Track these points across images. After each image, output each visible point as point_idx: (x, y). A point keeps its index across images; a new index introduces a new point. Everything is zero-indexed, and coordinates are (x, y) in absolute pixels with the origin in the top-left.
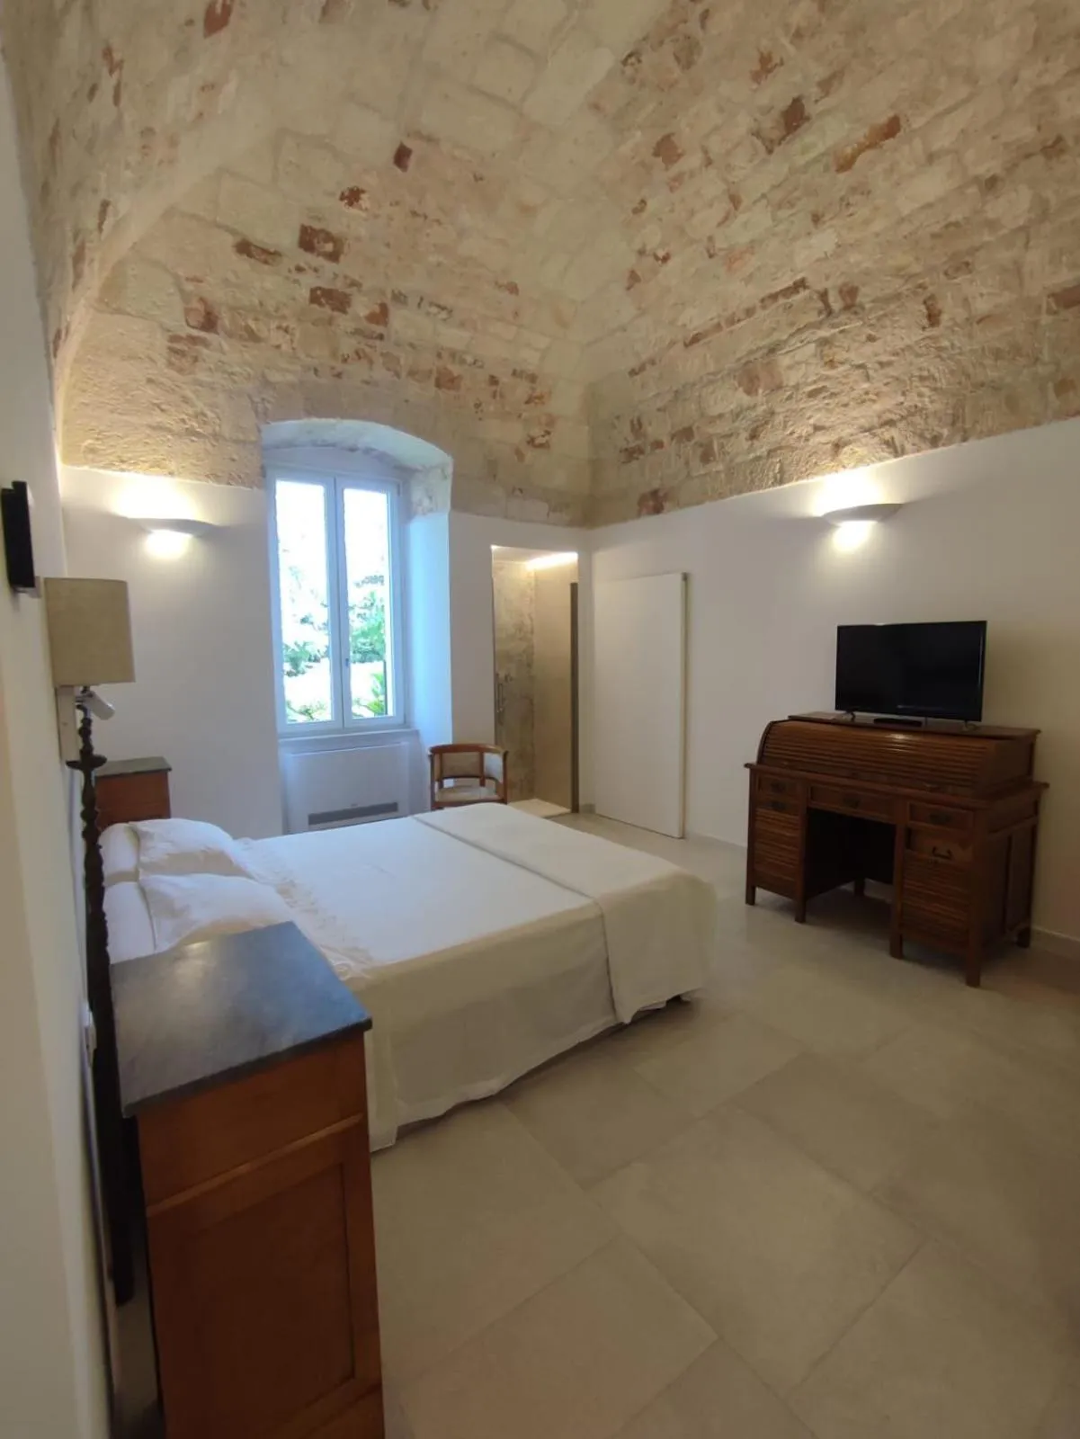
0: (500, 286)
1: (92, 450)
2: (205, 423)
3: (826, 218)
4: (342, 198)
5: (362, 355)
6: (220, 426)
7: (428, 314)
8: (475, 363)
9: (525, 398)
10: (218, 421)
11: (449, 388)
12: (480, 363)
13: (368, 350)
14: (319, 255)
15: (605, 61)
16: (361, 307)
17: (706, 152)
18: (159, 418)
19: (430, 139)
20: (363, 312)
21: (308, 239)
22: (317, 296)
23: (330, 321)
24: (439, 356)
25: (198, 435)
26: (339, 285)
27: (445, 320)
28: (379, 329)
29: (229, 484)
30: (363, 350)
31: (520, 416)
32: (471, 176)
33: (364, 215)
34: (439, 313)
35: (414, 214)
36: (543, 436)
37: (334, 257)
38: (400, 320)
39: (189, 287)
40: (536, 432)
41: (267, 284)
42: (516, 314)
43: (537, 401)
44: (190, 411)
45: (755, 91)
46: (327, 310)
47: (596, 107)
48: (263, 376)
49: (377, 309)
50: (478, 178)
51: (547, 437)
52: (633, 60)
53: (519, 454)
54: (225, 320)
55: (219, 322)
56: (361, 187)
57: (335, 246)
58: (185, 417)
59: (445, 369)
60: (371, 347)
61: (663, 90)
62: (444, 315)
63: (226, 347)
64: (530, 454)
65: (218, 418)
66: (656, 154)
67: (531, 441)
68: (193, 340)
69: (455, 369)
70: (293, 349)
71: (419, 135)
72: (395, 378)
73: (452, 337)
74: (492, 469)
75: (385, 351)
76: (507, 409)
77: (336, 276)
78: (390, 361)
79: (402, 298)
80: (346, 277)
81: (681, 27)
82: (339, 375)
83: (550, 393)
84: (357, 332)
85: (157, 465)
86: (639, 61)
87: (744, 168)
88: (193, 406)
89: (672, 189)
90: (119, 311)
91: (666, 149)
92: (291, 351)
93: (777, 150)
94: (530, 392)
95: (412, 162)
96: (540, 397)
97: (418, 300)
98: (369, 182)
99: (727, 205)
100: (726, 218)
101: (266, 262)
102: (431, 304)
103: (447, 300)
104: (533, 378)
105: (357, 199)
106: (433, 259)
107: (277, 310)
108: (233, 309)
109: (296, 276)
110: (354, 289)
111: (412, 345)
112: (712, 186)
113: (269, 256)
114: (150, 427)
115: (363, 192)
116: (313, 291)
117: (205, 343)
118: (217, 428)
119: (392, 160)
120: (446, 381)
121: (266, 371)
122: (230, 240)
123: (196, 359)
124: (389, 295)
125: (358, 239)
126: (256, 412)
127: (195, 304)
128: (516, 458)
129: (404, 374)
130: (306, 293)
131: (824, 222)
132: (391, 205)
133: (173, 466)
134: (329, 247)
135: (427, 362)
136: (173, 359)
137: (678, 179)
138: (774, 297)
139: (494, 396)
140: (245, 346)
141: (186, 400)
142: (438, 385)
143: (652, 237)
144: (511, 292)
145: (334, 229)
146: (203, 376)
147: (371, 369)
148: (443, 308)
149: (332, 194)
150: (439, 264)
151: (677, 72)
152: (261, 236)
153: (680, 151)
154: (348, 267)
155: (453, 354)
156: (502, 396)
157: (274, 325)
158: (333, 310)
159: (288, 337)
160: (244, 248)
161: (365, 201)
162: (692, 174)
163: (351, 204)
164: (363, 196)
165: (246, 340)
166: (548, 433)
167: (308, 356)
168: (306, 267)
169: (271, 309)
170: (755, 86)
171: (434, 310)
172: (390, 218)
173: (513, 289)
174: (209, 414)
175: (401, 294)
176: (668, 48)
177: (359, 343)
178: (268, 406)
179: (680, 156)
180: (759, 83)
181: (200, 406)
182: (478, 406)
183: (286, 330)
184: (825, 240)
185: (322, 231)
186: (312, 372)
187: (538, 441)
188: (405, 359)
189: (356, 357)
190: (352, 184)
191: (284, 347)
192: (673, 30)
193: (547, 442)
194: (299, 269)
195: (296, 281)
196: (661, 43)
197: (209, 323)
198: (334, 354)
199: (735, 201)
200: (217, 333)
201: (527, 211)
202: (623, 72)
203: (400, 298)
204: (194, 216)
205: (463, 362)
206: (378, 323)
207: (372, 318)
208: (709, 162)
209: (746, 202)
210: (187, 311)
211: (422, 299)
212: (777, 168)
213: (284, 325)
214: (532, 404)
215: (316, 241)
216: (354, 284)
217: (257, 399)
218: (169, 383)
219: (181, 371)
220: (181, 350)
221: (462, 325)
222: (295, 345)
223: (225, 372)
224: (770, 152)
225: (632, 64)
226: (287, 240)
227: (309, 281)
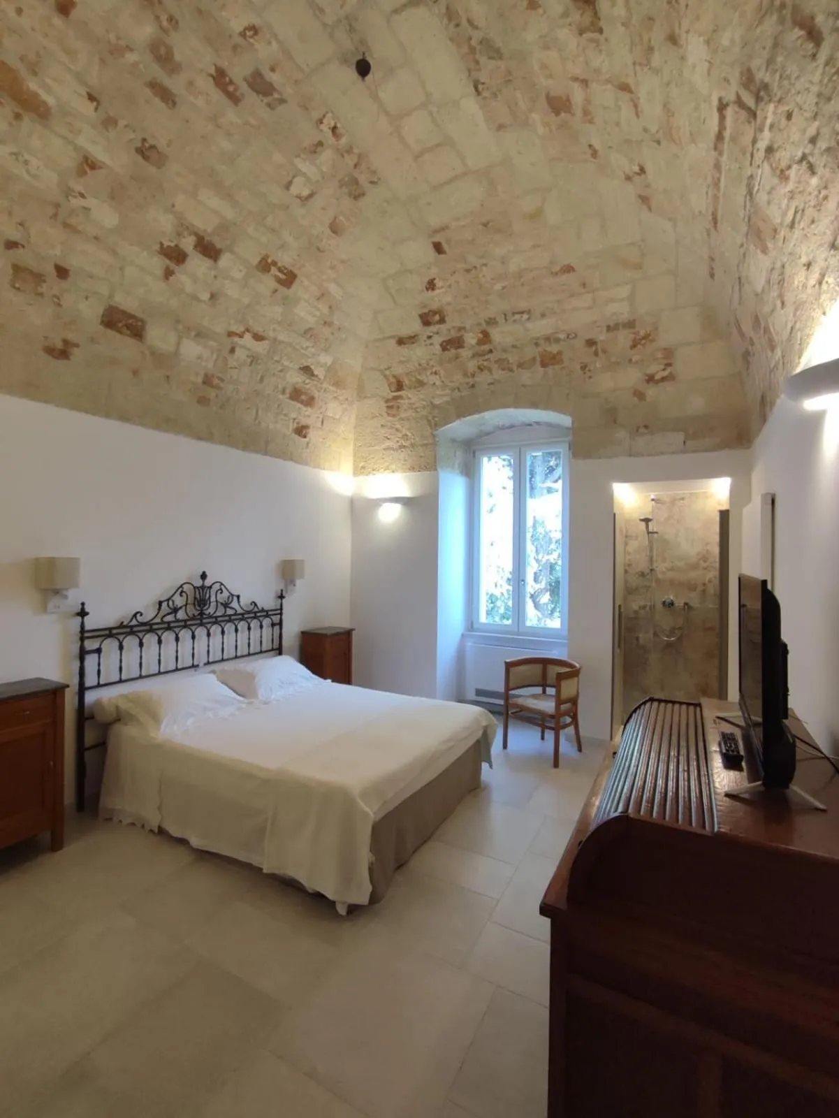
0: (556, 274)
1: (363, 467)
2: (407, 440)
3: (677, 31)
4: (427, 289)
5: (482, 367)
6: (414, 439)
7: (515, 321)
8: (568, 337)
9: (630, 343)
10: (413, 437)
11: (553, 364)
12: (573, 335)
13: (485, 363)
14: (434, 324)
15: (471, 105)
16: (471, 339)
17: (575, 79)
18: (388, 443)
19: (443, 229)
20: (474, 342)
21: (426, 320)
22: (445, 346)
23: (457, 357)
24: (537, 344)
25: (404, 447)
26: (454, 334)
27: (529, 319)
28: (487, 347)
29: (419, 471)
30: (482, 364)
31: (630, 361)
32: (480, 227)
33: (443, 290)
34: (522, 317)
35: (468, 271)
36: (664, 370)
37: (442, 321)
38: (496, 335)
39: (387, 372)
40: (655, 369)
41: (419, 353)
42: (584, 285)
43: (643, 341)
44: (400, 435)
45: (545, 12)
46: (453, 351)
47: (501, 127)
48: (431, 403)
49: (481, 336)
50: (485, 225)
51: (669, 370)
52: (480, 87)
53: (640, 395)
54: (406, 382)
55: (404, 384)
56: (432, 278)
57: (440, 316)
58: (398, 439)
59: (545, 351)
60: (486, 360)
61: (510, 81)
62: (525, 316)
63: (410, 396)
64: (651, 392)
65: (413, 435)
66: (557, 113)
67: (650, 379)
68: (396, 398)
69: (554, 349)
70: (443, 382)
71: (437, 231)
72: (510, 374)
73: (540, 327)
74: (611, 416)
75: (496, 359)
76: (613, 359)
77: (449, 330)
78: (504, 364)
79: (493, 321)
80: (454, 327)
81: (473, 42)
82: (473, 386)
83: (656, 329)
84: (475, 355)
85: (387, 468)
86: (483, 84)
87: (603, 62)
88: (401, 432)
89: (591, 122)
90: (365, 397)
91: (558, 105)
92: (442, 384)
93: (602, 24)
94: (633, 336)
95: (445, 247)
96: (646, 337)
97: (503, 316)
98: (434, 272)
99: (626, 96)
100: (636, 106)
101: (413, 343)
102: (514, 314)
103: (523, 305)
104: (630, 324)
105: (434, 285)
106: (498, 287)
107: (428, 364)
108: (408, 374)
109: (429, 342)
110: (462, 332)
111: (514, 346)
112: (604, 95)
113: (412, 339)
114: (385, 449)
115: (434, 279)
116: (441, 345)
117: (400, 397)
118: (412, 441)
119: (437, 254)
120: (548, 360)
121: (432, 400)
122: (393, 342)
123: (398, 407)
124: (484, 324)
125: (449, 304)
126: (430, 425)
127: (393, 380)
128: (636, 399)
129: (515, 368)
130: (438, 347)
131: (679, 36)
132: (452, 275)
133: (393, 467)
134: (437, 317)
135: (531, 352)
136: (389, 412)
137: (586, 112)
138: (720, 137)
139: (596, 354)
140: (419, 391)
141: (397, 430)
142: (544, 365)
143: (621, 163)
144: (569, 272)
145: (435, 306)
146: (403, 415)
147: (491, 374)
148: (522, 313)
149: (423, 291)
150: (504, 288)
151: (502, 64)
152: (405, 332)
153: (564, 98)
154: (453, 321)
155: (547, 339)
156: (604, 352)
157: (429, 373)
158: (456, 349)
159: (438, 377)
160: (401, 342)
161: (439, 283)
162: (588, 101)
163: (433, 289)
164: (435, 281)
165: (418, 387)
166: (669, 365)
167: (452, 382)
168: (431, 334)
169: (425, 365)
170: (540, 11)
171: (517, 317)
172: (457, 282)
173: (569, 269)
174: (409, 434)
175: (490, 319)
176: (483, 60)
177: (478, 362)
178: (436, 419)
179: (568, 100)
180: (540, 6)
181: (404, 431)
182: (584, 368)
183: (436, 373)
184: (696, 49)
185: (429, 311)
186: (457, 390)
187: (657, 377)
188: (513, 358)
189: (479, 371)
190: (426, 280)
191: (438, 383)
192: (472, 50)
193: (670, 373)
194: (429, 337)
195: (431, 344)
196: (477, 62)
197: (400, 386)
198: (465, 375)
199: (625, 88)
200: (404, 390)
201: (536, 215)
202: (485, 98)
203: (492, 322)
204: (376, 340)
205: (558, 340)
206: (484, 344)
207: (480, 343)
208: (585, 83)
209: (631, 81)
210: (389, 385)
211: (505, 315)
212: (617, 36)
213: (434, 370)
214: (639, 346)
215: (429, 318)
216: (460, 329)
217: (430, 418)
218: (389, 424)
219: (394, 416)
220: (392, 406)
221: (543, 316)
222: (443, 379)
223: (412, 408)
224: (601, 31)
225: (483, 89)
226: (415, 326)
227: (437, 340)
